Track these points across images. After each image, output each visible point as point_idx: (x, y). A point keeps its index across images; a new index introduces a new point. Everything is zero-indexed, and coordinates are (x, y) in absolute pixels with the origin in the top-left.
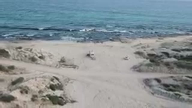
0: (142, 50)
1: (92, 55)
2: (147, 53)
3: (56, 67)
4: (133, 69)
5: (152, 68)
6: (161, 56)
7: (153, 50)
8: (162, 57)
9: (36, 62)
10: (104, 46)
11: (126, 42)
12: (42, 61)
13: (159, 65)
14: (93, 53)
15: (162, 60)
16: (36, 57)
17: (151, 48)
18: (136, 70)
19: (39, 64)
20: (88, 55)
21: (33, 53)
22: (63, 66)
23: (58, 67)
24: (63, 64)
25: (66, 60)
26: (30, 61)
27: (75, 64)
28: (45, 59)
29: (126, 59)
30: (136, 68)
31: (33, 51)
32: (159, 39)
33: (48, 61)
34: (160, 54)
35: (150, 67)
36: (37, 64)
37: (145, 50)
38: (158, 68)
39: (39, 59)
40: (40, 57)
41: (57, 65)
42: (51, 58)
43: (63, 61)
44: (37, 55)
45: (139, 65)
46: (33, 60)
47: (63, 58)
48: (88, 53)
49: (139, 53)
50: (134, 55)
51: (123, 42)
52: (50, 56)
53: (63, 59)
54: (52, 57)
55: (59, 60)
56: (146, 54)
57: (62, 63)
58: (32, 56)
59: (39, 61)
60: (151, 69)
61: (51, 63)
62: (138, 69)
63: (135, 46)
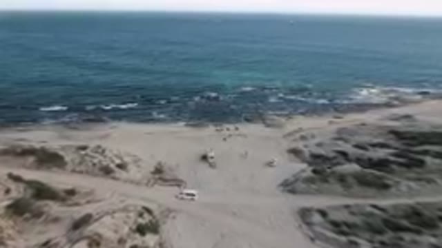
0: (300, 145)
1: (212, 158)
2: (309, 151)
3: (147, 185)
4: (281, 188)
6: (334, 158)
7: (319, 145)
8: (335, 161)
9: (112, 175)
11: (274, 125)
12: (123, 172)
14: (213, 154)
15: (334, 168)
16: (112, 166)
17: (317, 140)
18: (287, 188)
19: (118, 179)
20: (204, 158)
21: (106, 157)
22: (160, 182)
23: (150, 184)
24: (160, 179)
25: (165, 168)
26: (102, 173)
27: (181, 177)
28: (128, 168)
29: (270, 164)
30: (288, 185)
31: (106, 153)
32: (335, 117)
33: (133, 172)
34: (332, 155)
37: (306, 146)
38: (326, 186)
39: (117, 169)
40: (119, 166)
41: (149, 181)
42: (139, 167)
43: (158, 171)
44: (113, 162)
45: (293, 179)
46: (107, 171)
47: (160, 164)
48: (204, 153)
49: (295, 152)
50: (286, 155)
51: (268, 126)
52: (137, 161)
53: (159, 167)
54: (140, 163)
55: (152, 169)
56: (307, 154)
57: (157, 176)
58: (104, 163)
59: (118, 173)
60: (313, 188)
61: (138, 176)
62: (290, 188)
63: (289, 134)
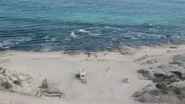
0: (146, 67)
1: (83, 76)
2: (154, 72)
4: (134, 98)
5: (158, 97)
6: (171, 76)
7: (160, 67)
8: (172, 79)
9: (10, 89)
10: (98, 60)
11: (127, 53)
12: (18, 86)
13: (167, 93)
14: (84, 74)
15: (172, 84)
16: (10, 82)
17: (159, 64)
18: (138, 98)
19: (14, 92)
20: (78, 76)
21: (6, 76)
22: (45, 94)
23: (39, 95)
24: (46, 91)
26: (3, 88)
27: (61, 91)
28: (23, 84)
29: (125, 81)
30: (138, 96)
31: (6, 73)
32: (171, 48)
33: (26, 87)
34: (170, 74)
35: (156, 96)
36: (12, 91)
37: (150, 68)
38: (166, 96)
39: (14, 85)
40: (16, 82)
41: (38, 93)
42: (30, 83)
43: (44, 86)
44: (11, 79)
45: (142, 91)
46: (7, 86)
47: (45, 80)
48: (78, 73)
49: (143, 72)
50: (138, 74)
51: (123, 54)
52: (29, 79)
53: (45, 83)
54: (31, 80)
55: (40, 85)
56: (152, 74)
57: (43, 90)
58: (5, 81)
59: (15, 87)
60: (157, 99)
61: (29, 90)
62: (140, 98)
63: (139, 60)
